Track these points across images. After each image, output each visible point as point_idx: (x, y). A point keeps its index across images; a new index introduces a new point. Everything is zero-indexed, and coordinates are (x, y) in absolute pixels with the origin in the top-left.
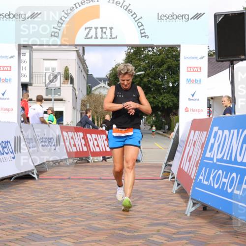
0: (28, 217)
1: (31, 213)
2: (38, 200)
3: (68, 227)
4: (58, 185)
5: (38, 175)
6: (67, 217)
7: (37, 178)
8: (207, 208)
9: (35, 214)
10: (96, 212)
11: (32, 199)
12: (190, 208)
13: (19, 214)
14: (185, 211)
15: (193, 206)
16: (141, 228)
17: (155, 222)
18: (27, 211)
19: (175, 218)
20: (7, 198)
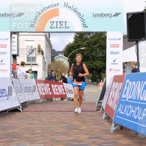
0: (17, 134)
1: (18, 132)
2: (22, 124)
3: (40, 140)
4: (35, 115)
5: (22, 109)
6: (40, 134)
7: (22, 111)
8: (123, 128)
9: (20, 133)
10: (57, 131)
11: (19, 124)
12: (113, 128)
13: (11, 132)
14: (110, 129)
15: (114, 127)
16: (84, 140)
17: (92, 136)
18: (16, 130)
19: (104, 134)
20: (4, 123)
